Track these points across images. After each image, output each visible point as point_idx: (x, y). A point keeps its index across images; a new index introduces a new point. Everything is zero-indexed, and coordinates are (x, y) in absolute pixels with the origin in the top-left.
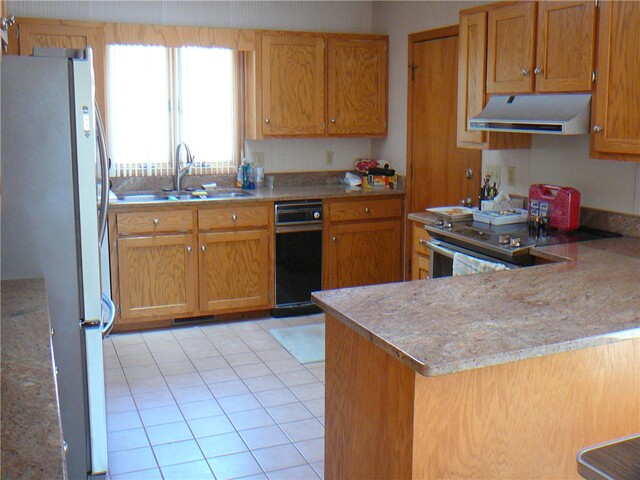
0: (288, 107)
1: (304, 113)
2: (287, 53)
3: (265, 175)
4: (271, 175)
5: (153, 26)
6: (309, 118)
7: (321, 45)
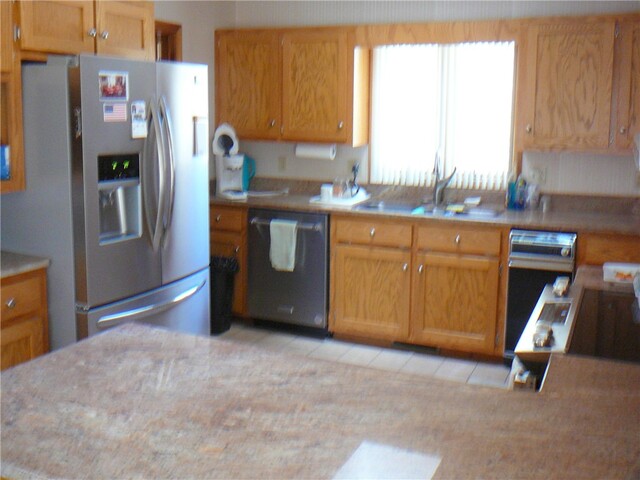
0: (560, 112)
1: (581, 119)
2: (561, 44)
3: (541, 195)
4: (547, 195)
5: (404, 25)
6: (588, 125)
7: (610, 31)
